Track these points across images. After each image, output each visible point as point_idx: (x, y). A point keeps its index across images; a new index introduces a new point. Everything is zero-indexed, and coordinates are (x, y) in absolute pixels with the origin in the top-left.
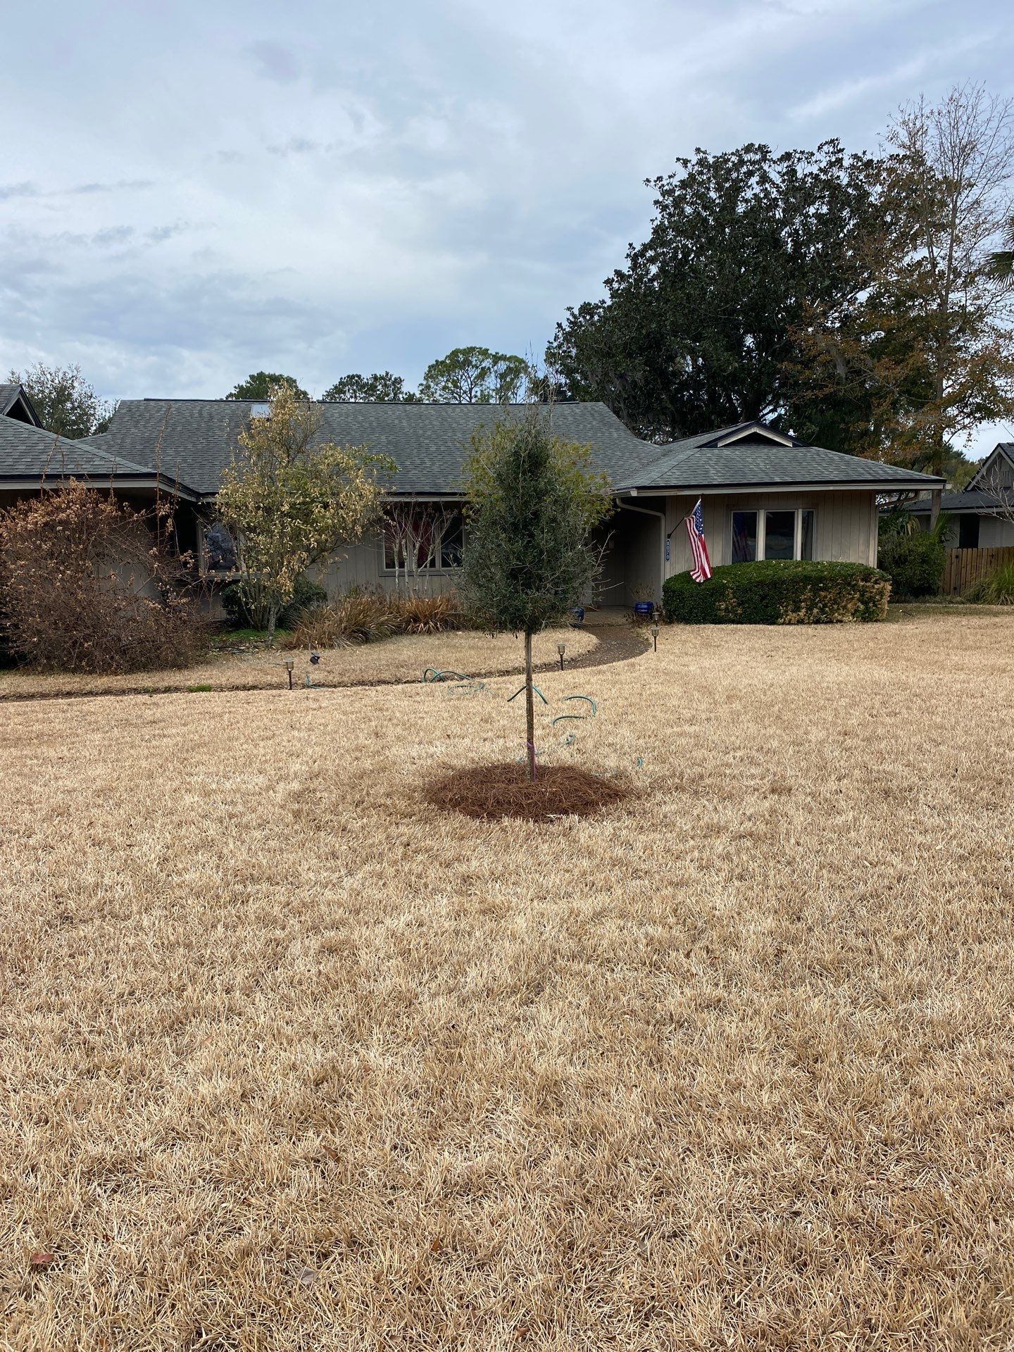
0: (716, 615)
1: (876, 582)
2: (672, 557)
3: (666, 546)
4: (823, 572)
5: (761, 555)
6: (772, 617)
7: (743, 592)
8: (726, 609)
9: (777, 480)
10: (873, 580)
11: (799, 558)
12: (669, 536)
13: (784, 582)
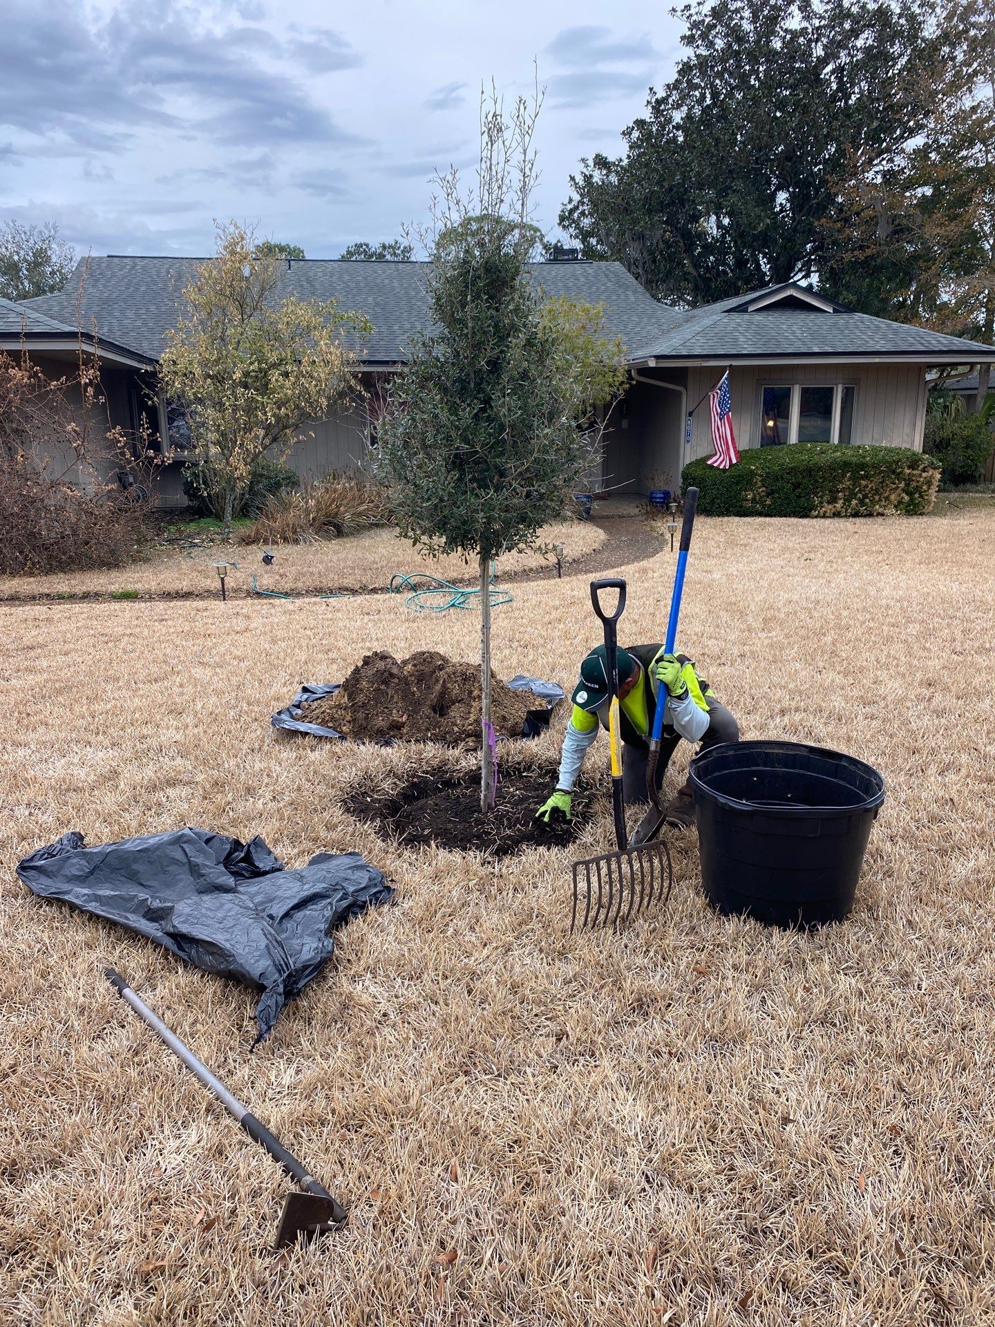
0: (741, 507)
1: (924, 470)
2: (693, 439)
3: (687, 425)
4: (864, 457)
5: (793, 438)
6: (805, 508)
7: (773, 479)
8: (754, 500)
9: (816, 350)
10: (921, 467)
11: (836, 442)
12: (690, 414)
13: (820, 469)
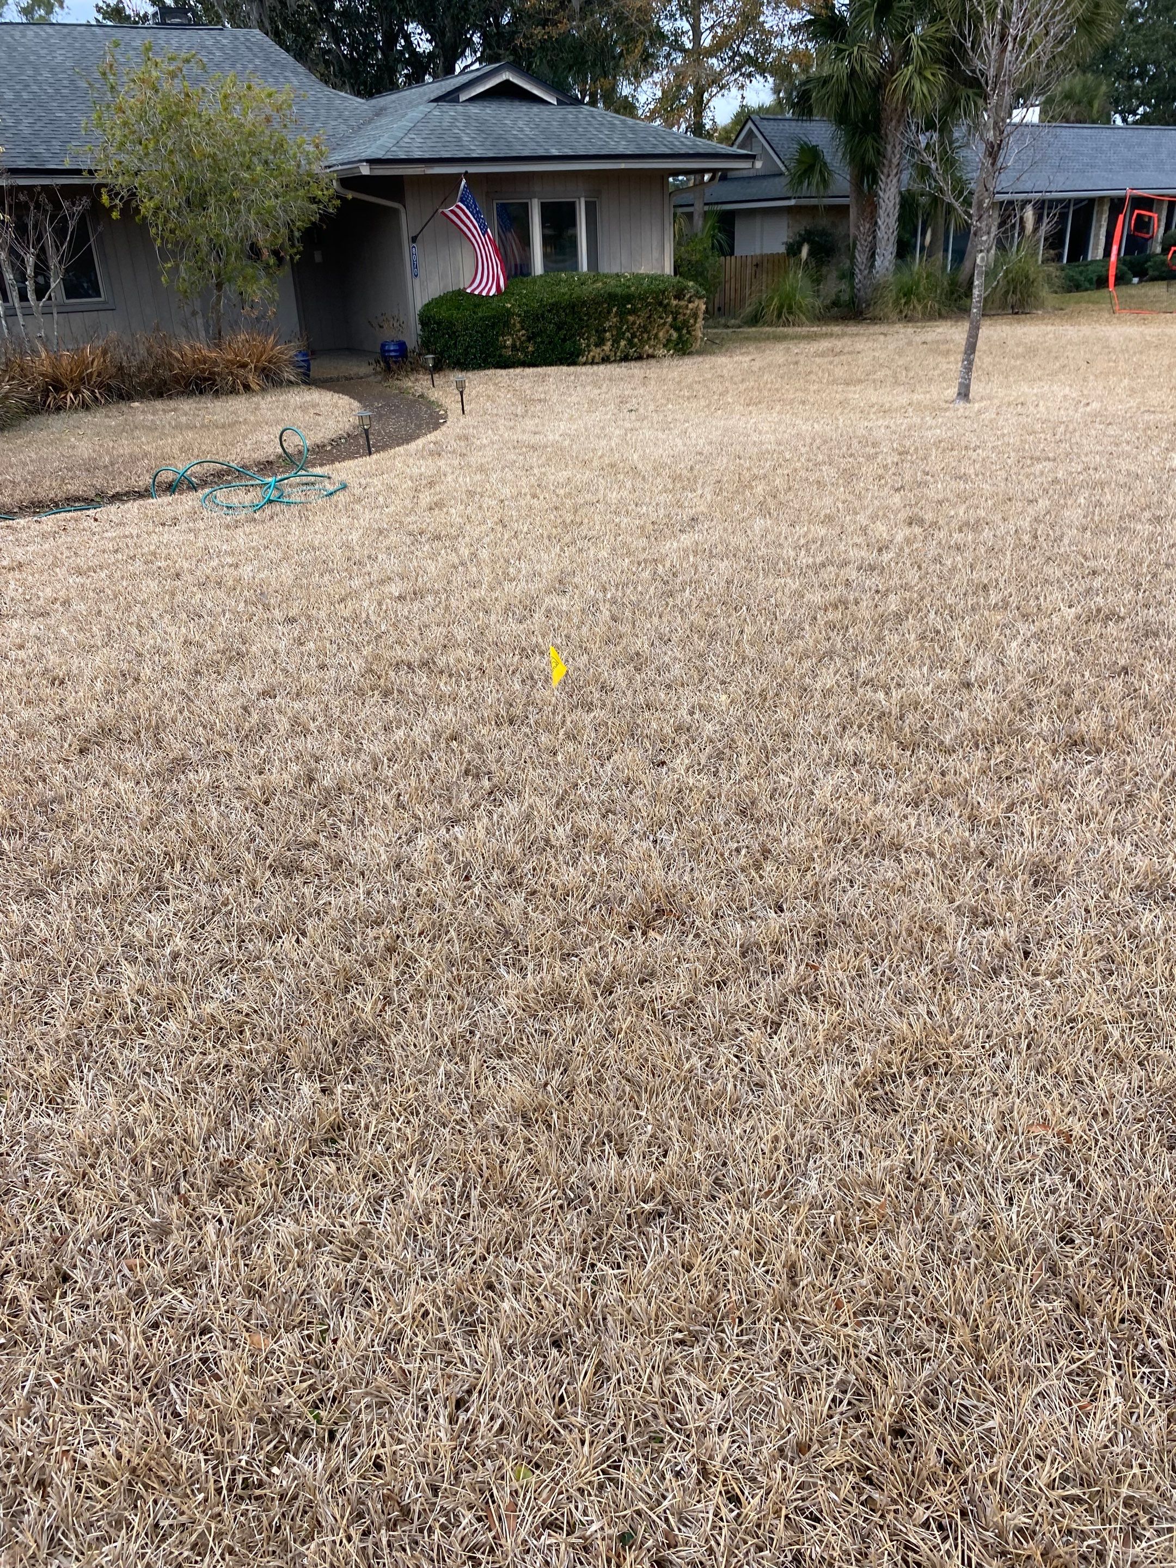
0: (500, 356)
1: (690, 301)
2: (421, 272)
3: (411, 254)
5: (538, 267)
6: (572, 354)
7: (533, 318)
8: (514, 346)
10: (687, 296)
11: (585, 268)
12: (414, 239)
